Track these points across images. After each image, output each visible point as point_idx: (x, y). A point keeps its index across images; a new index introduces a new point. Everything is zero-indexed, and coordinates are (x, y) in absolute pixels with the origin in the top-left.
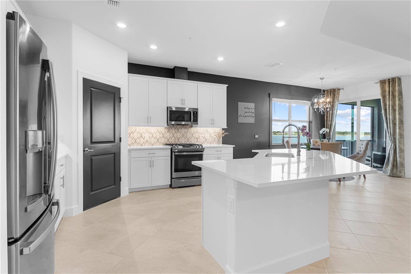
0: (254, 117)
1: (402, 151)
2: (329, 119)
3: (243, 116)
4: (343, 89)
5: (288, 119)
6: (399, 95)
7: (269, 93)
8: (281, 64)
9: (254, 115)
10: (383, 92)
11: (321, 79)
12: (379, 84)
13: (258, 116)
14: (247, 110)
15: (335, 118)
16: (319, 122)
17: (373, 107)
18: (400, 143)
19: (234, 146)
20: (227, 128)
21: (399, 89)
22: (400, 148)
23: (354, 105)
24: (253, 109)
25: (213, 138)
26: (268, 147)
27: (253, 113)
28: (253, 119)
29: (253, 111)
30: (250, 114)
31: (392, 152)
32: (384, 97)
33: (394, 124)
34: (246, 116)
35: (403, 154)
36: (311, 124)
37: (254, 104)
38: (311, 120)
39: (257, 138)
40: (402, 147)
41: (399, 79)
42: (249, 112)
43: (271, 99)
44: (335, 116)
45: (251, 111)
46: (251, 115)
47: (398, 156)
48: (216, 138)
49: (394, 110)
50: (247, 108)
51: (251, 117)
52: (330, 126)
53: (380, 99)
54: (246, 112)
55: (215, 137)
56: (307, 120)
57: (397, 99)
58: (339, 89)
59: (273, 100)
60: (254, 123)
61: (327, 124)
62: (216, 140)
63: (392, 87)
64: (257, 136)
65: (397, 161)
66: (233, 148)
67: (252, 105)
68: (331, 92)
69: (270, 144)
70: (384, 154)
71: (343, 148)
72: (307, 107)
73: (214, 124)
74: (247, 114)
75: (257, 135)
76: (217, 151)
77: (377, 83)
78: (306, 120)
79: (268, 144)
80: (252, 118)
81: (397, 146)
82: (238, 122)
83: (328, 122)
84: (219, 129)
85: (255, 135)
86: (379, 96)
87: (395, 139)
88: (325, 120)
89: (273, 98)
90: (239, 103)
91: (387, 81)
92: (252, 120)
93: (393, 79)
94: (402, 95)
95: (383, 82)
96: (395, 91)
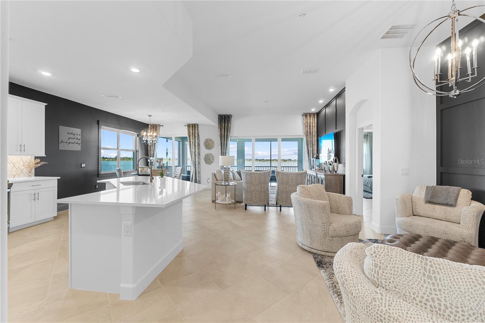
0: (80, 144)
1: (199, 173)
2: (152, 149)
3: (67, 143)
4: (162, 126)
5: (117, 148)
6: (197, 136)
7: (98, 120)
8: (120, 97)
9: (80, 142)
10: (189, 132)
11: (149, 116)
12: (186, 127)
13: (85, 143)
14: (72, 136)
15: (156, 149)
16: (144, 151)
17: (179, 141)
18: (198, 168)
19: (59, 178)
20: (46, 156)
21: (197, 132)
22: (198, 171)
23: (168, 139)
24: (80, 135)
25: (19, 169)
26: (96, 176)
27: (79, 140)
28: (79, 146)
29: (79, 137)
30: (75, 140)
31: (194, 174)
32: (189, 136)
33: (195, 155)
34: (69, 143)
35: (200, 175)
36: (137, 153)
37: (80, 130)
38: (137, 149)
39: (84, 167)
40: (199, 170)
41: (198, 125)
42: (74, 139)
43: (100, 126)
44: (156, 147)
45: (76, 138)
46: (76, 142)
47: (197, 176)
48: (25, 169)
49: (195, 146)
50: (71, 134)
51: (76, 143)
52: (152, 155)
53: (187, 137)
54: (69, 138)
55: (22, 167)
56: (134, 149)
57: (197, 139)
58: (160, 126)
59: (102, 128)
60: (80, 150)
61: (150, 153)
62: (25, 171)
63: (194, 130)
64: (84, 165)
65: (197, 179)
66: (57, 180)
67: (78, 131)
68: (154, 127)
69: (99, 173)
70: (189, 175)
71: (168, 173)
72: (134, 137)
73: (24, 151)
74: (71, 141)
75: (84, 163)
76: (32, 186)
77: (185, 126)
78: (132, 149)
79: (97, 173)
80: (77, 145)
81: (197, 170)
82: (59, 149)
83: (151, 152)
84: (29, 157)
85: (81, 164)
86: (187, 135)
87: (195, 165)
88: (149, 150)
89: (102, 126)
90: (60, 126)
91: (191, 126)
92: (78, 148)
93: (195, 125)
94: (199, 137)
95: (189, 126)
96: (196, 133)
